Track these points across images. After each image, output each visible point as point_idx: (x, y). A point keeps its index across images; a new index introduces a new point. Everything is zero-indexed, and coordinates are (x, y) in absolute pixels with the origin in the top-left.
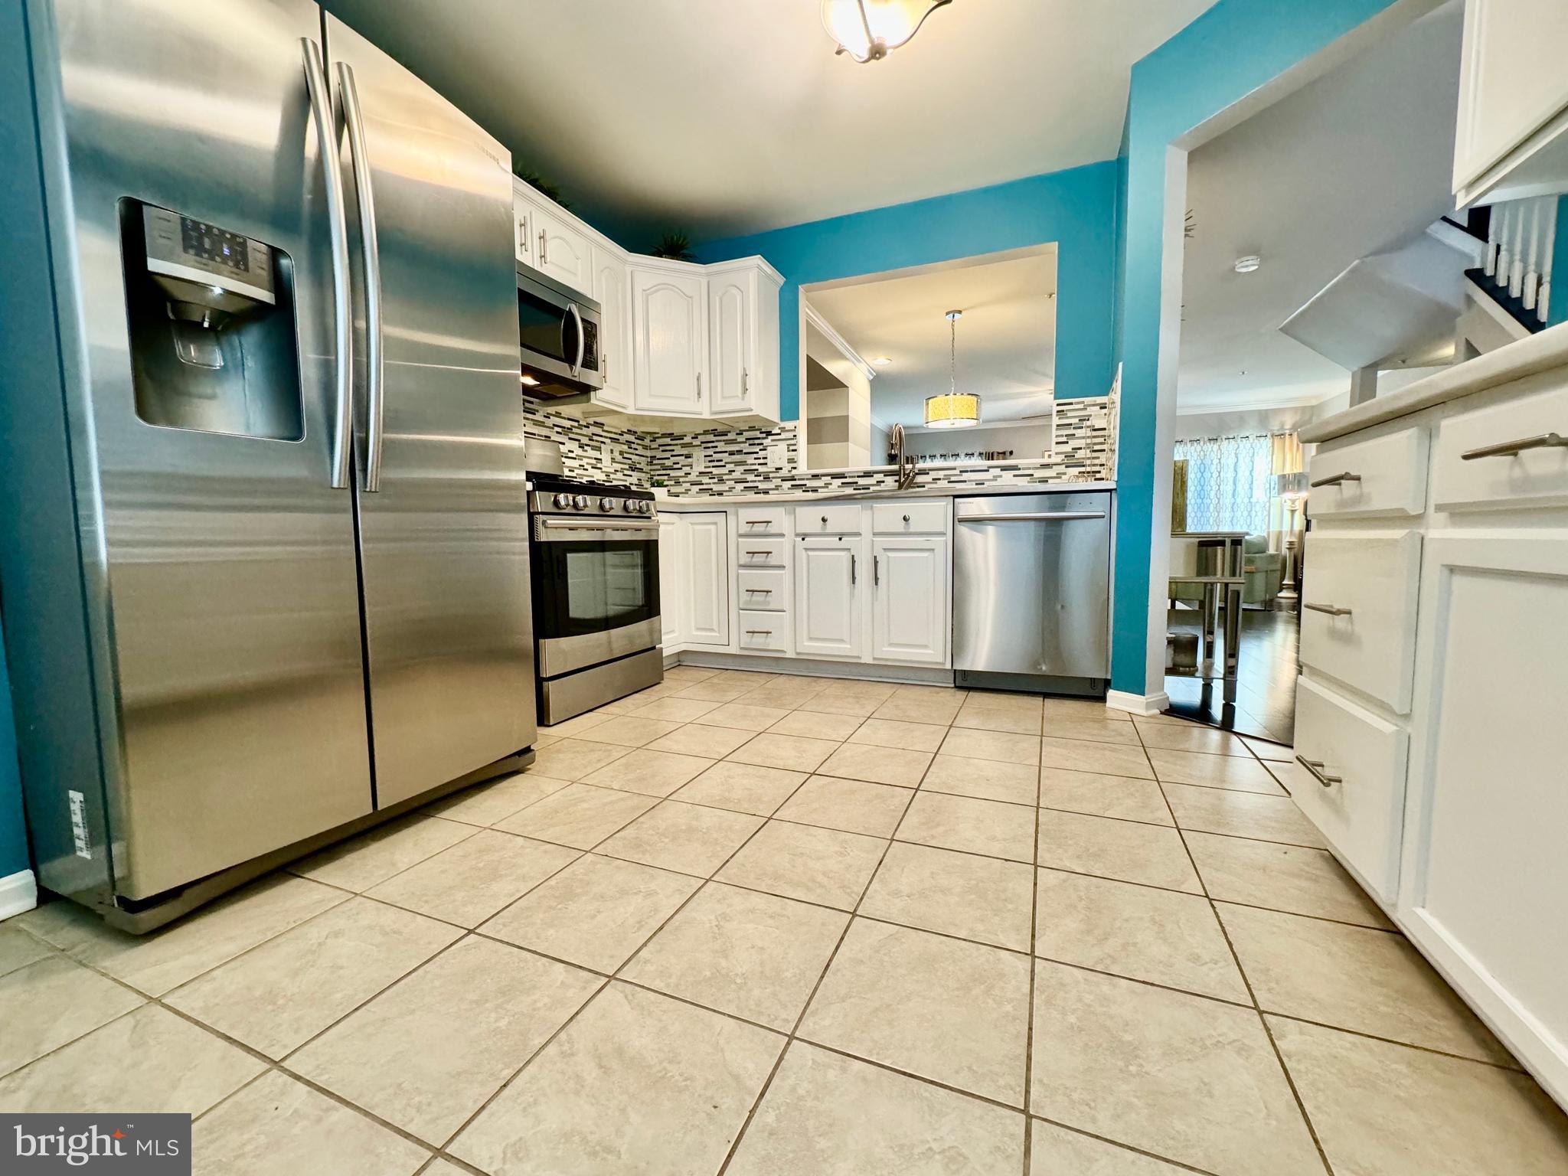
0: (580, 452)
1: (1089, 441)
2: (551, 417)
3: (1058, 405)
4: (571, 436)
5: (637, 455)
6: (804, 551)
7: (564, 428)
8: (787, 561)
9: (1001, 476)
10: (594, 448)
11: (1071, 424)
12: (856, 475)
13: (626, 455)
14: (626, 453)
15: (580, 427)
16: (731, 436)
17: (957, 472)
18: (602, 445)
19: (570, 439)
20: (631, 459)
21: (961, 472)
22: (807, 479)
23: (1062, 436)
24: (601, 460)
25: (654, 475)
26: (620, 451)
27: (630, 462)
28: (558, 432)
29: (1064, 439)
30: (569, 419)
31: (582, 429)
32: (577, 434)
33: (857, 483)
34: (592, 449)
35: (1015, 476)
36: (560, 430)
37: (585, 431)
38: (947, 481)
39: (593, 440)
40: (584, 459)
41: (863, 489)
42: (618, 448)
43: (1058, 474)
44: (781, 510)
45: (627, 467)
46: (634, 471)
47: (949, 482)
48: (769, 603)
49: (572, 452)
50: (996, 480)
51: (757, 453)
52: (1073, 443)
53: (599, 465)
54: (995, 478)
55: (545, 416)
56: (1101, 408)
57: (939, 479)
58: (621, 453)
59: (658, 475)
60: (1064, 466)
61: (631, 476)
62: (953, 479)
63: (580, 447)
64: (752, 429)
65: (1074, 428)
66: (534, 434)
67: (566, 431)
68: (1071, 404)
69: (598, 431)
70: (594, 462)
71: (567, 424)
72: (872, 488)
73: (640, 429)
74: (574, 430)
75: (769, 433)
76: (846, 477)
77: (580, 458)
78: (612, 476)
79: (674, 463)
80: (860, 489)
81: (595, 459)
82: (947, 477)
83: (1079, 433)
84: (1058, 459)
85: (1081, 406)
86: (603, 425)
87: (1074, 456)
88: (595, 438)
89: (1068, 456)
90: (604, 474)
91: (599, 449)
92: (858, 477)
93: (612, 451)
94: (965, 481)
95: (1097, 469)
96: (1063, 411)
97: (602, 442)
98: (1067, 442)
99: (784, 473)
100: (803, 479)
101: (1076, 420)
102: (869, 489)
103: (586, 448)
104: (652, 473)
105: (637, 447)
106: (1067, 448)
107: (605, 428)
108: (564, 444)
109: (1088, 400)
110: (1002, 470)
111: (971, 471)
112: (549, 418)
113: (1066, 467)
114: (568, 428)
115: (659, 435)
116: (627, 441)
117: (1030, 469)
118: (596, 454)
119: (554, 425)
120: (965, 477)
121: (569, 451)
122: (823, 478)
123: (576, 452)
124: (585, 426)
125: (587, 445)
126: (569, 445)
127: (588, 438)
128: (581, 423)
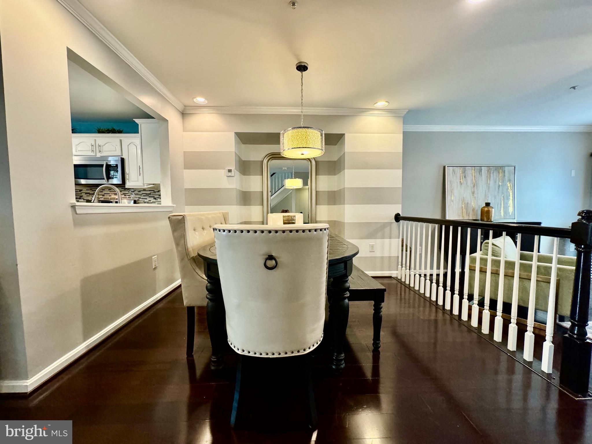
0: (154, 200)
4: (150, 196)
7: (147, 194)
15: (155, 192)
19: (149, 197)
28: (144, 196)
30: (149, 191)
32: (153, 195)
36: (145, 195)
40: (156, 203)
49: (151, 201)
63: (154, 199)
71: (149, 192)
74: (151, 194)
103: (157, 199)
108: (146, 199)
114: (149, 194)
119: (142, 194)
121: (149, 201)
123: (152, 201)
124: (157, 192)
125: (157, 198)
126: (149, 199)
127: (158, 196)
128: (155, 191)
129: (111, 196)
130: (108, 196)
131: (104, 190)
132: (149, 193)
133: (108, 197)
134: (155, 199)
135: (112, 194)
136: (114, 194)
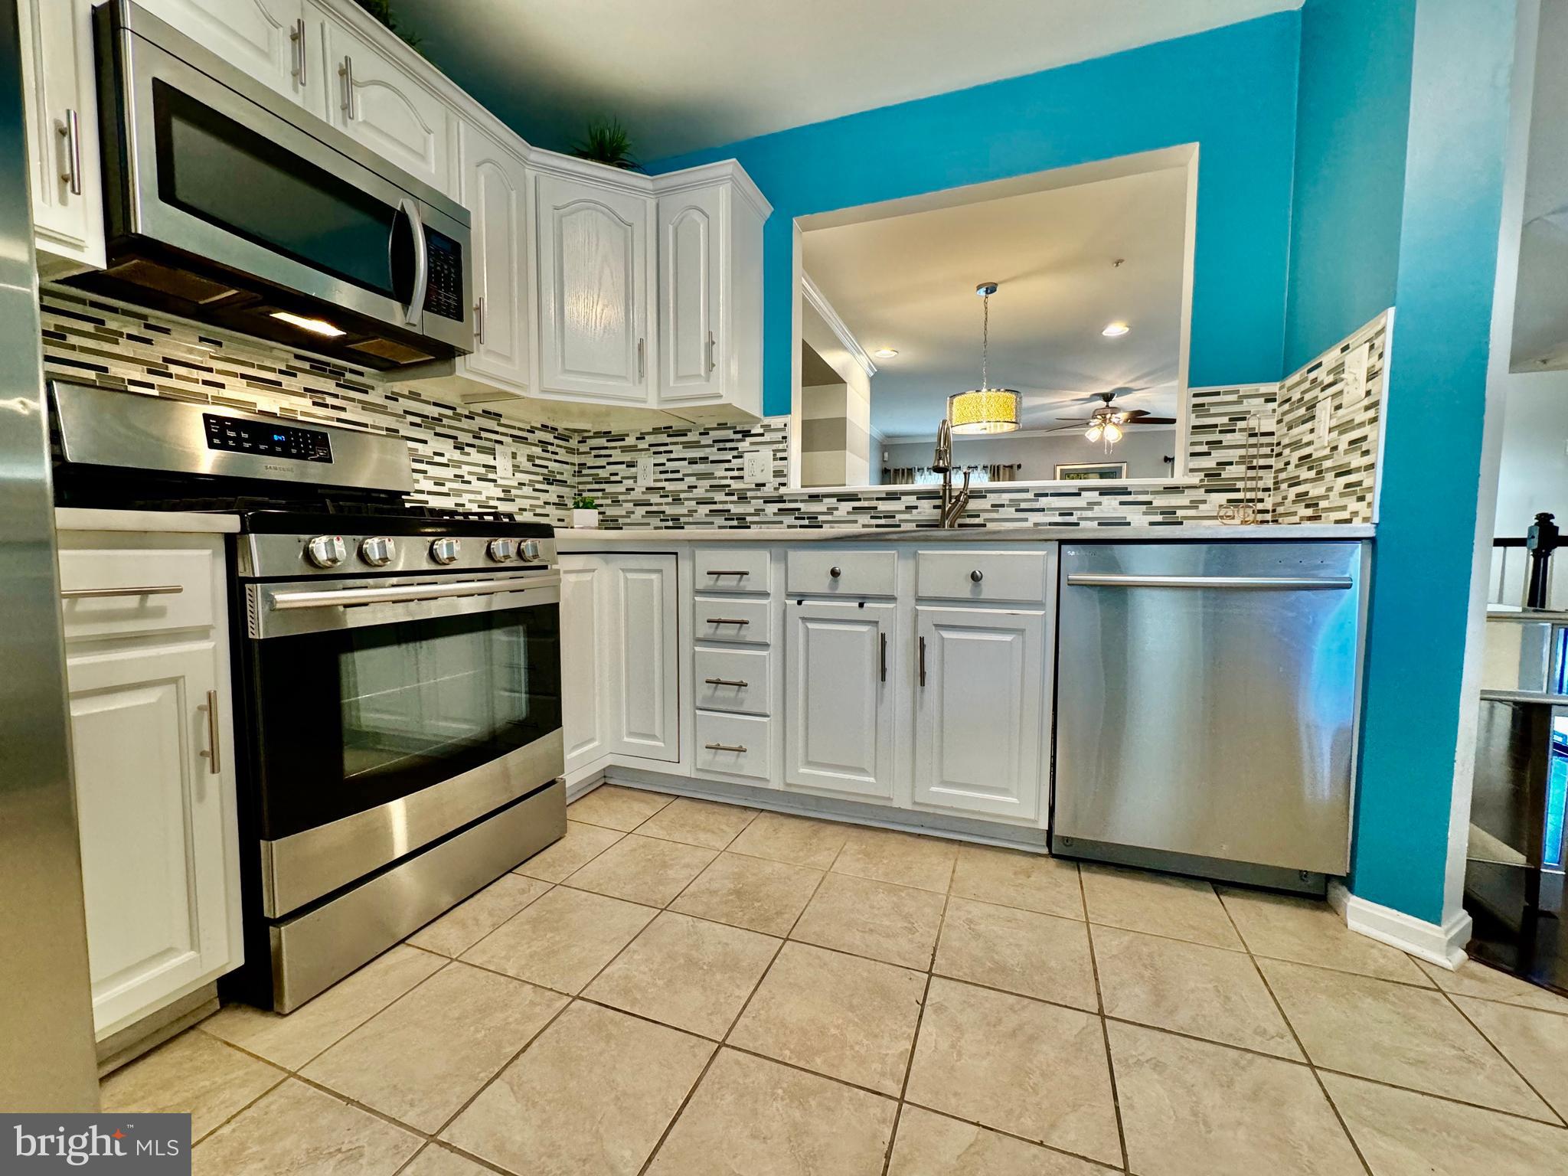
0: (457, 455)
1: (1242, 452)
2: (400, 399)
3: (1195, 395)
4: (439, 430)
5: (556, 461)
6: (800, 621)
7: (427, 417)
8: (772, 636)
9: (1099, 504)
10: (482, 450)
11: (1216, 426)
12: (875, 496)
13: (538, 462)
14: (538, 458)
15: (457, 417)
16: (692, 437)
17: (1030, 495)
18: (497, 446)
19: (436, 434)
20: (547, 467)
21: (1036, 495)
22: (802, 501)
23: (1201, 443)
24: (495, 467)
25: (584, 491)
26: (528, 456)
27: (545, 471)
28: (412, 424)
29: (1204, 448)
30: (435, 404)
31: (460, 420)
32: (450, 427)
33: (876, 508)
34: (478, 451)
35: (1122, 503)
36: (418, 420)
37: (465, 423)
38: (1014, 509)
39: (481, 438)
40: (463, 466)
41: (885, 517)
42: (523, 451)
43: (1191, 502)
44: (764, 555)
45: (540, 478)
46: (552, 484)
47: (1017, 510)
48: (742, 703)
49: (442, 455)
50: (1092, 509)
51: (729, 461)
52: (1218, 455)
53: (491, 476)
54: (1091, 505)
55: (387, 397)
56: (1267, 401)
57: (1002, 506)
58: (530, 458)
59: (589, 490)
60: (1203, 490)
61: (547, 491)
62: (1023, 505)
63: (455, 448)
64: (722, 426)
65: (1221, 432)
66: (366, 426)
67: (431, 422)
68: (1218, 394)
69: (491, 424)
70: (483, 470)
71: (433, 411)
72: (898, 517)
73: (562, 425)
74: (445, 421)
75: (746, 434)
76: (860, 500)
77: (458, 464)
78: (514, 492)
79: (611, 475)
80: (880, 518)
81: (484, 466)
82: (1014, 503)
83: (1227, 439)
84: (1195, 479)
85: (1233, 398)
86: (500, 416)
87: (1220, 475)
88: (484, 434)
89: (1210, 475)
90: (501, 489)
91: (492, 452)
92: (878, 499)
93: (514, 456)
94: (1043, 510)
95: (1260, 495)
96: (1203, 405)
97: (497, 442)
98: (1209, 454)
99: (768, 491)
100: (796, 501)
101: (1225, 420)
102: (894, 517)
103: (467, 449)
104: (581, 487)
105: (558, 450)
106: (1209, 463)
107: (503, 421)
108: (425, 442)
109: (1244, 389)
110: (1101, 494)
111: (1053, 495)
112: (397, 400)
113: (1207, 491)
114: (433, 418)
115: (591, 434)
116: (540, 441)
117: (1146, 493)
118: (488, 460)
119: (406, 412)
120: (1043, 502)
121: (435, 454)
122: (826, 500)
123: (447, 456)
124: (466, 417)
125: (468, 445)
126: (435, 444)
127: (471, 435)
128: (459, 411)
129: (222, 386)
130: (196, 381)
131: (166, 331)
132: (437, 416)
133: (200, 388)
134: (459, 447)
135: (235, 375)
136: (243, 376)
